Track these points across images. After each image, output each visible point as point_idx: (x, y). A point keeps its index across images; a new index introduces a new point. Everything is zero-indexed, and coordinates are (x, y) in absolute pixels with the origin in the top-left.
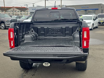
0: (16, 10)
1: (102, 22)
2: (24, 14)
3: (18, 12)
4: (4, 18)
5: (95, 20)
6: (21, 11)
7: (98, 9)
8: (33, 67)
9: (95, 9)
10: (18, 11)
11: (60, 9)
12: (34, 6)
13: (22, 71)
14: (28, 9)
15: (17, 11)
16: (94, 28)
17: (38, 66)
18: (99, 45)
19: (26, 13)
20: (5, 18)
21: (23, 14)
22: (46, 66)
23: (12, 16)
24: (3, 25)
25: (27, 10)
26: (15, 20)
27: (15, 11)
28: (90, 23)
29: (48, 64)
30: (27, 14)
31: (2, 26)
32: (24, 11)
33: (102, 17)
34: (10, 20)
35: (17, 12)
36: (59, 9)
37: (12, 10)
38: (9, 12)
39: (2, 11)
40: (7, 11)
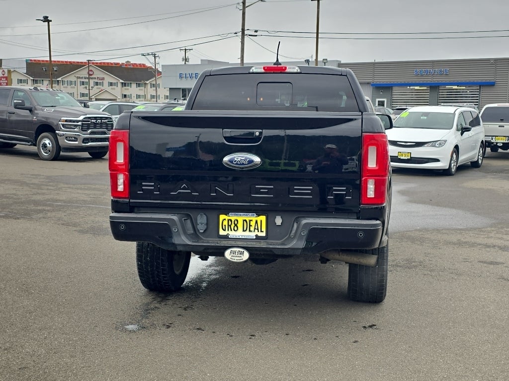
0: (103, 79)
1: (500, 141)
2: (138, 97)
3: (109, 89)
4: (53, 109)
5: (468, 130)
6: (124, 85)
7: (491, 85)
8: (187, 287)
9: (482, 85)
10: (111, 84)
11: (295, 71)
12: (186, 60)
13: (146, 295)
14: (160, 73)
15: (106, 83)
16: (462, 168)
17: (204, 284)
18: (461, 229)
19: (151, 91)
20: (57, 109)
21: (134, 99)
22: (236, 259)
23: (89, 103)
24: (47, 142)
25: (152, 81)
26: (101, 118)
27: (97, 84)
28: (441, 143)
29: (242, 253)
30: (153, 97)
31: (45, 146)
32: (139, 85)
33: (502, 120)
34: (81, 118)
35: (106, 86)
36: (292, 71)
37: (82, 78)
38: (68, 85)
39: (34, 80)
40: (58, 79)
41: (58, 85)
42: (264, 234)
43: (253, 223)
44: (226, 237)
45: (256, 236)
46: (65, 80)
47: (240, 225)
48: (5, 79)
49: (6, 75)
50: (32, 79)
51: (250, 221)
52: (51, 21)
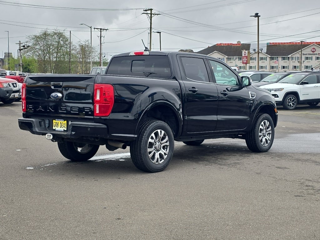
11: (147, 54)
29: (50, 136)
37: (306, 54)
38: (296, 60)
39: (271, 57)
40: (288, 56)
41: (288, 60)
42: (66, 129)
43: (63, 124)
44: (55, 130)
45: (64, 130)
46: (294, 56)
47: (59, 125)
48: (246, 58)
49: (247, 55)
50: (270, 56)
51: (62, 123)
52: (260, 16)
